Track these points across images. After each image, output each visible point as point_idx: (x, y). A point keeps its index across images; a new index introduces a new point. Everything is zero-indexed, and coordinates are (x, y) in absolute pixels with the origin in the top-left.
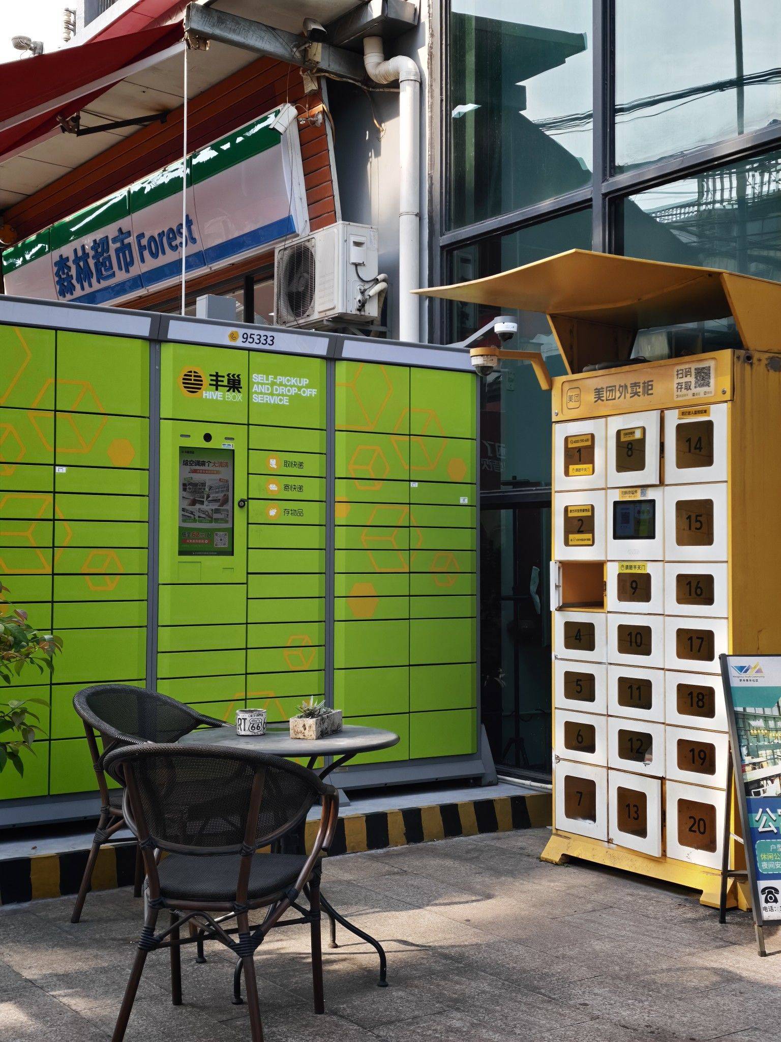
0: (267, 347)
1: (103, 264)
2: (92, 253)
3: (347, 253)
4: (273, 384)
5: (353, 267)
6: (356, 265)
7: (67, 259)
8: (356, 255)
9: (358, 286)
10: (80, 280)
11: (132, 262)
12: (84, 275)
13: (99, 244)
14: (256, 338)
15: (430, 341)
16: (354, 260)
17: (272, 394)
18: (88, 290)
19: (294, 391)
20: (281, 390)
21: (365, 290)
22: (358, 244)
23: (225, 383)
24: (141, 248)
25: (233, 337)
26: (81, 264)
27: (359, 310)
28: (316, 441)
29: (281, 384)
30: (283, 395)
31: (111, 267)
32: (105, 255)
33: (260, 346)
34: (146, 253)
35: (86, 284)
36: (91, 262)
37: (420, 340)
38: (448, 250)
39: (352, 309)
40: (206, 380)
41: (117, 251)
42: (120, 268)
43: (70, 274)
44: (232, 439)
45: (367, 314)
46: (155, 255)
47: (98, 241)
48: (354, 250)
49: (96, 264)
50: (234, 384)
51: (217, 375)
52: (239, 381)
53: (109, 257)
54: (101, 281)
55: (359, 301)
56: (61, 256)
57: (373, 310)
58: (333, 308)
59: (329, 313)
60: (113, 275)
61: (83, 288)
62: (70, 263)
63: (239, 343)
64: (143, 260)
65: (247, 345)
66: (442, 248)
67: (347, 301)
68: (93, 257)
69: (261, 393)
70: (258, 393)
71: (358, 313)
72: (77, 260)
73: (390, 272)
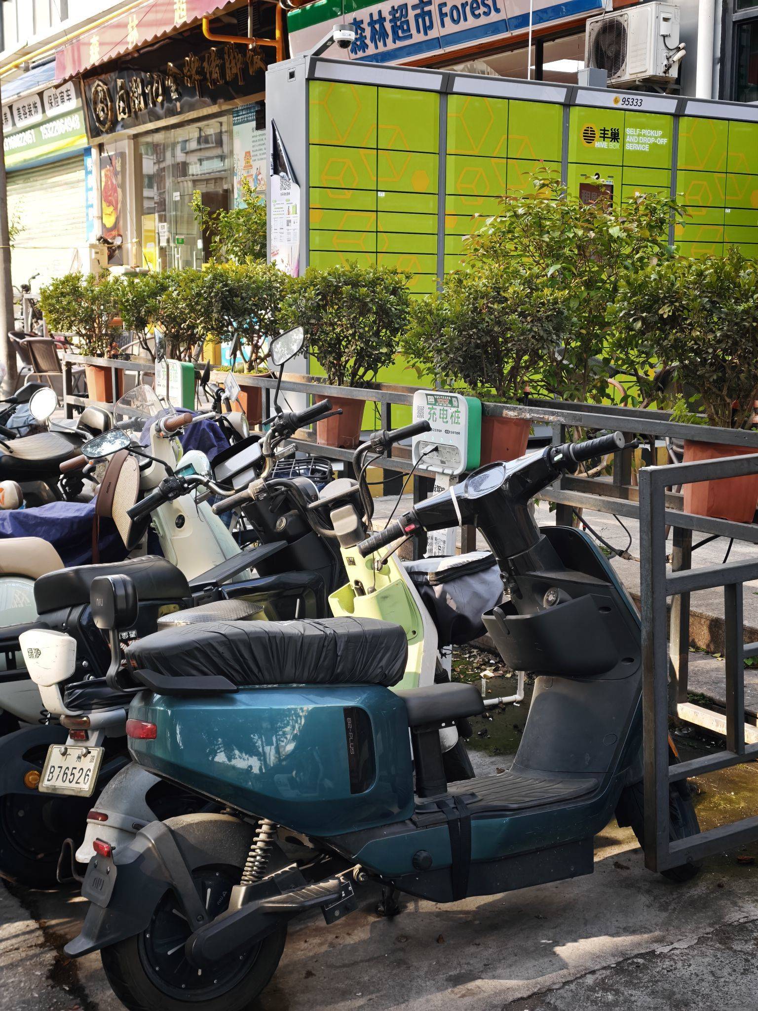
0: (637, 108)
1: (401, 27)
2: (389, 17)
3: (658, 27)
4: (639, 135)
5: (662, 38)
6: (664, 37)
7: (362, 22)
8: (664, 28)
9: (665, 53)
10: (373, 39)
11: (431, 27)
12: (379, 35)
13: (397, 10)
14: (630, 101)
15: (721, 97)
16: (663, 32)
17: (638, 143)
18: (381, 48)
19: (652, 140)
20: (644, 139)
21: (670, 57)
22: (666, 20)
23: (609, 136)
24: (442, 15)
25: (616, 101)
26: (377, 26)
27: (665, 72)
28: (664, 178)
29: (644, 136)
30: (645, 144)
31: (409, 30)
32: (403, 19)
33: (633, 107)
34: (447, 20)
35: (380, 44)
36: (388, 26)
37: (712, 97)
38: (739, 24)
39: (660, 72)
40: (598, 134)
41: (417, 17)
42: (418, 31)
43: (364, 34)
44: (612, 177)
45: (670, 76)
46: (456, 22)
47: (396, 8)
48: (663, 24)
49: (392, 27)
50: (615, 137)
51: (604, 130)
52: (618, 133)
53: (407, 22)
54: (397, 41)
55: (666, 65)
56: (355, 19)
57: (674, 73)
58: (645, 72)
59: (639, 75)
60: (411, 36)
61: (377, 47)
62: (365, 25)
63: (619, 105)
64: (443, 25)
65: (625, 107)
66: (734, 23)
67: (657, 66)
68: (391, 21)
69: (632, 143)
70: (629, 143)
71: (664, 75)
72: (372, 23)
73: (689, 40)
